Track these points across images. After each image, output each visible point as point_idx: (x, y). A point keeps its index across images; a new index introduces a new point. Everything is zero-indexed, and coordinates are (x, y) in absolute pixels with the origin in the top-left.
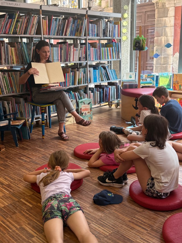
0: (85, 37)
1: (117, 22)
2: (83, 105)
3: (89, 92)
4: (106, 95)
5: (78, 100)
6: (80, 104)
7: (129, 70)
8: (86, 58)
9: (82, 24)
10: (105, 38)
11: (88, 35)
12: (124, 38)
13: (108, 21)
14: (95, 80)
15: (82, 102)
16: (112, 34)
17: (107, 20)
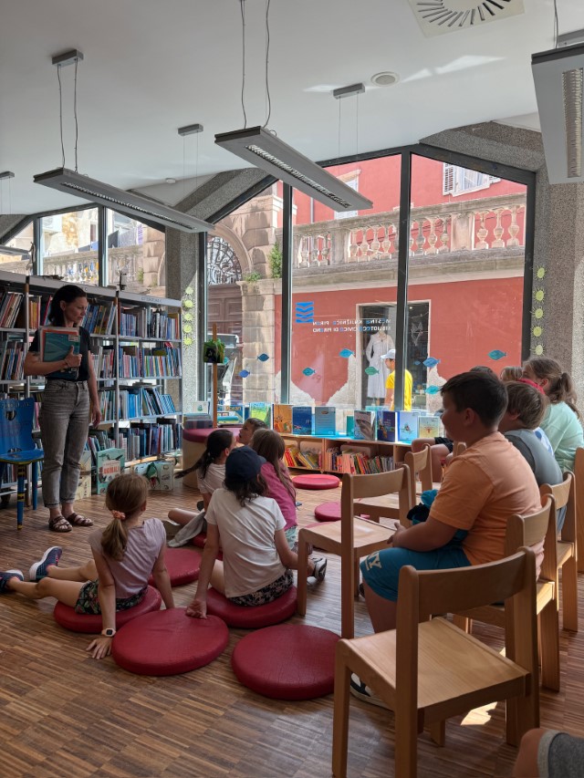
0: (113, 336)
1: (174, 313)
2: (106, 462)
3: (119, 435)
4: (153, 442)
5: (95, 451)
6: (99, 460)
7: (196, 396)
8: (114, 373)
9: (108, 313)
10: (152, 339)
11: (119, 333)
12: (186, 341)
13: (157, 311)
14: (132, 414)
15: (103, 455)
16: (164, 333)
17: (154, 310)
